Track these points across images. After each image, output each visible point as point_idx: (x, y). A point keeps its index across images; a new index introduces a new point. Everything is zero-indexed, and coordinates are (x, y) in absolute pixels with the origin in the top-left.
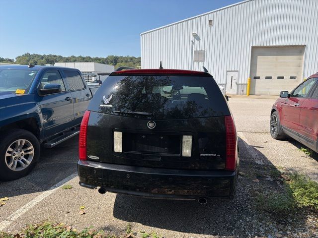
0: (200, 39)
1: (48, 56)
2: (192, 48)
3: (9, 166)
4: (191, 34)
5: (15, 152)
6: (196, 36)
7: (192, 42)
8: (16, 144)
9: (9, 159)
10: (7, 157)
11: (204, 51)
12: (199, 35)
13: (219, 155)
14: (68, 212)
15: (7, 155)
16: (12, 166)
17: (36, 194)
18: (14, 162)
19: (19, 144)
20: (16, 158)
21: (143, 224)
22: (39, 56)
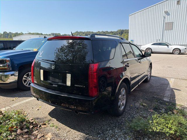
0: (170, 15)
1: (86, 32)
2: (164, 21)
3: (25, 84)
4: (163, 12)
5: (28, 78)
6: (167, 13)
7: (164, 17)
8: (29, 74)
9: (25, 81)
10: (24, 80)
11: (173, 22)
12: (169, 12)
13: (84, 87)
14: (33, 108)
15: (24, 79)
16: (27, 84)
17: (29, 98)
18: (28, 82)
19: (30, 74)
20: (29, 81)
21: (57, 120)
22: (82, 32)
